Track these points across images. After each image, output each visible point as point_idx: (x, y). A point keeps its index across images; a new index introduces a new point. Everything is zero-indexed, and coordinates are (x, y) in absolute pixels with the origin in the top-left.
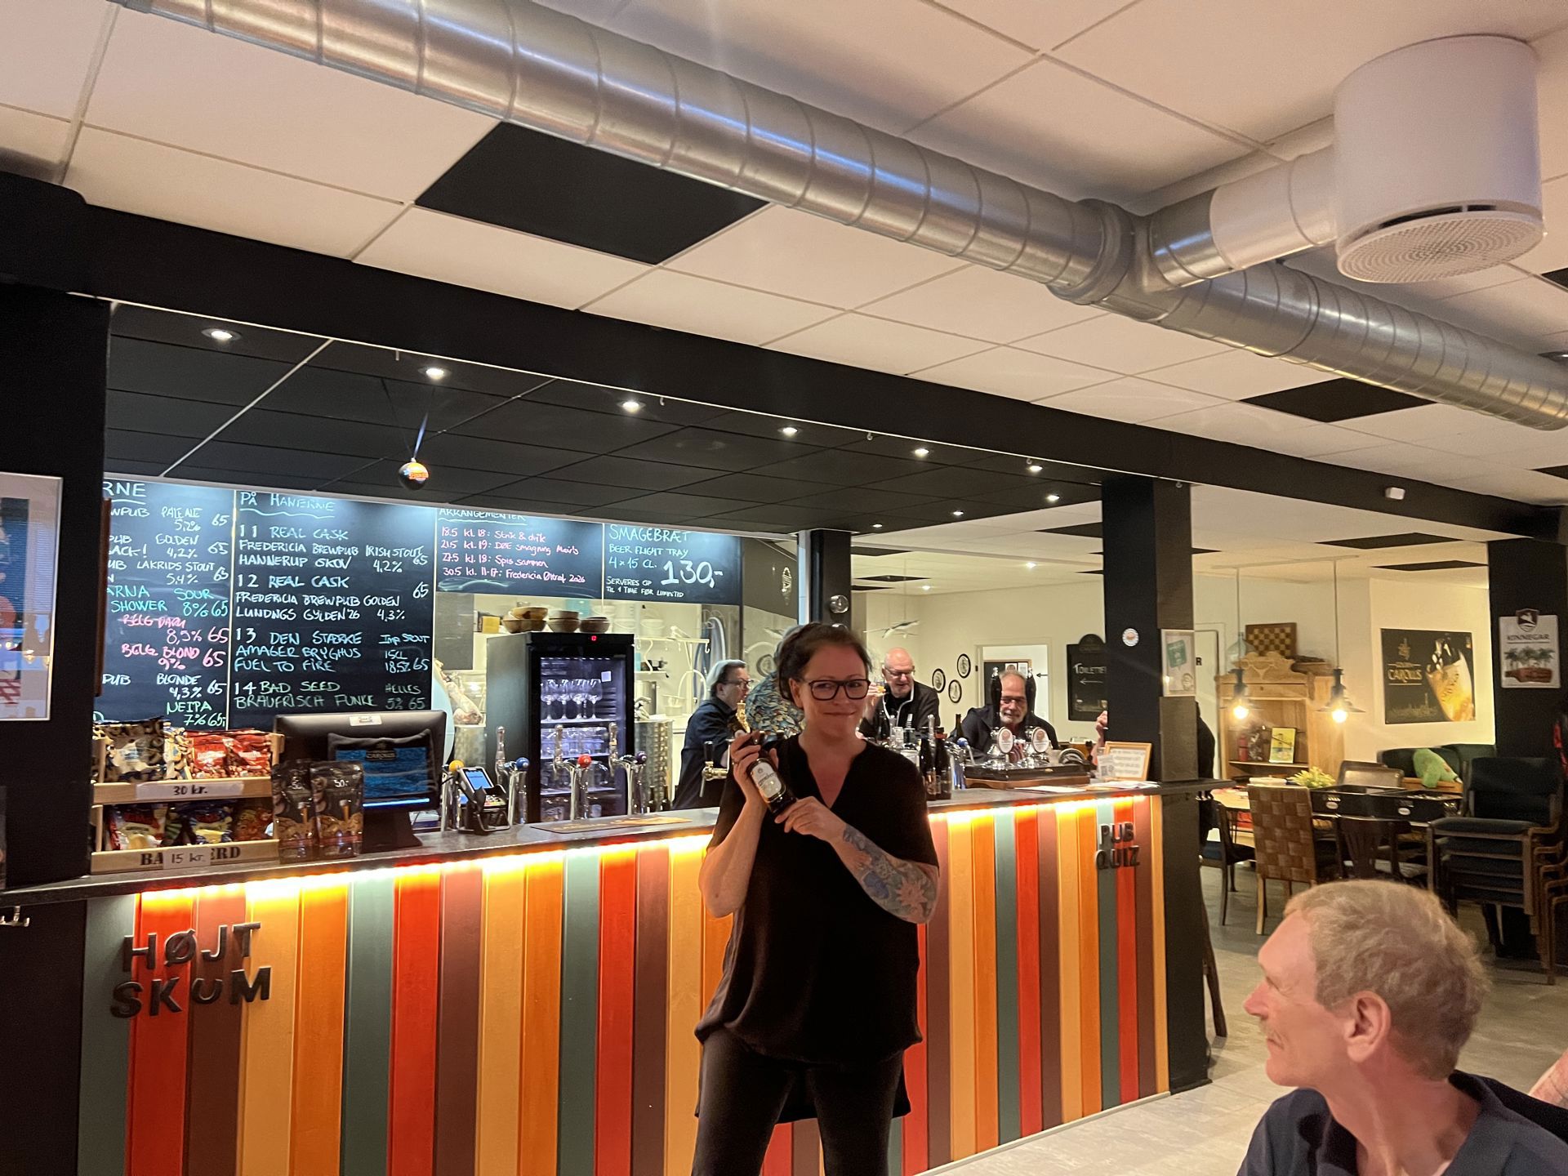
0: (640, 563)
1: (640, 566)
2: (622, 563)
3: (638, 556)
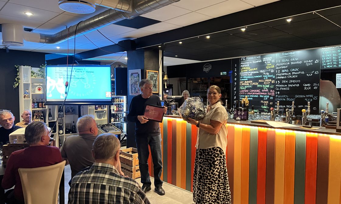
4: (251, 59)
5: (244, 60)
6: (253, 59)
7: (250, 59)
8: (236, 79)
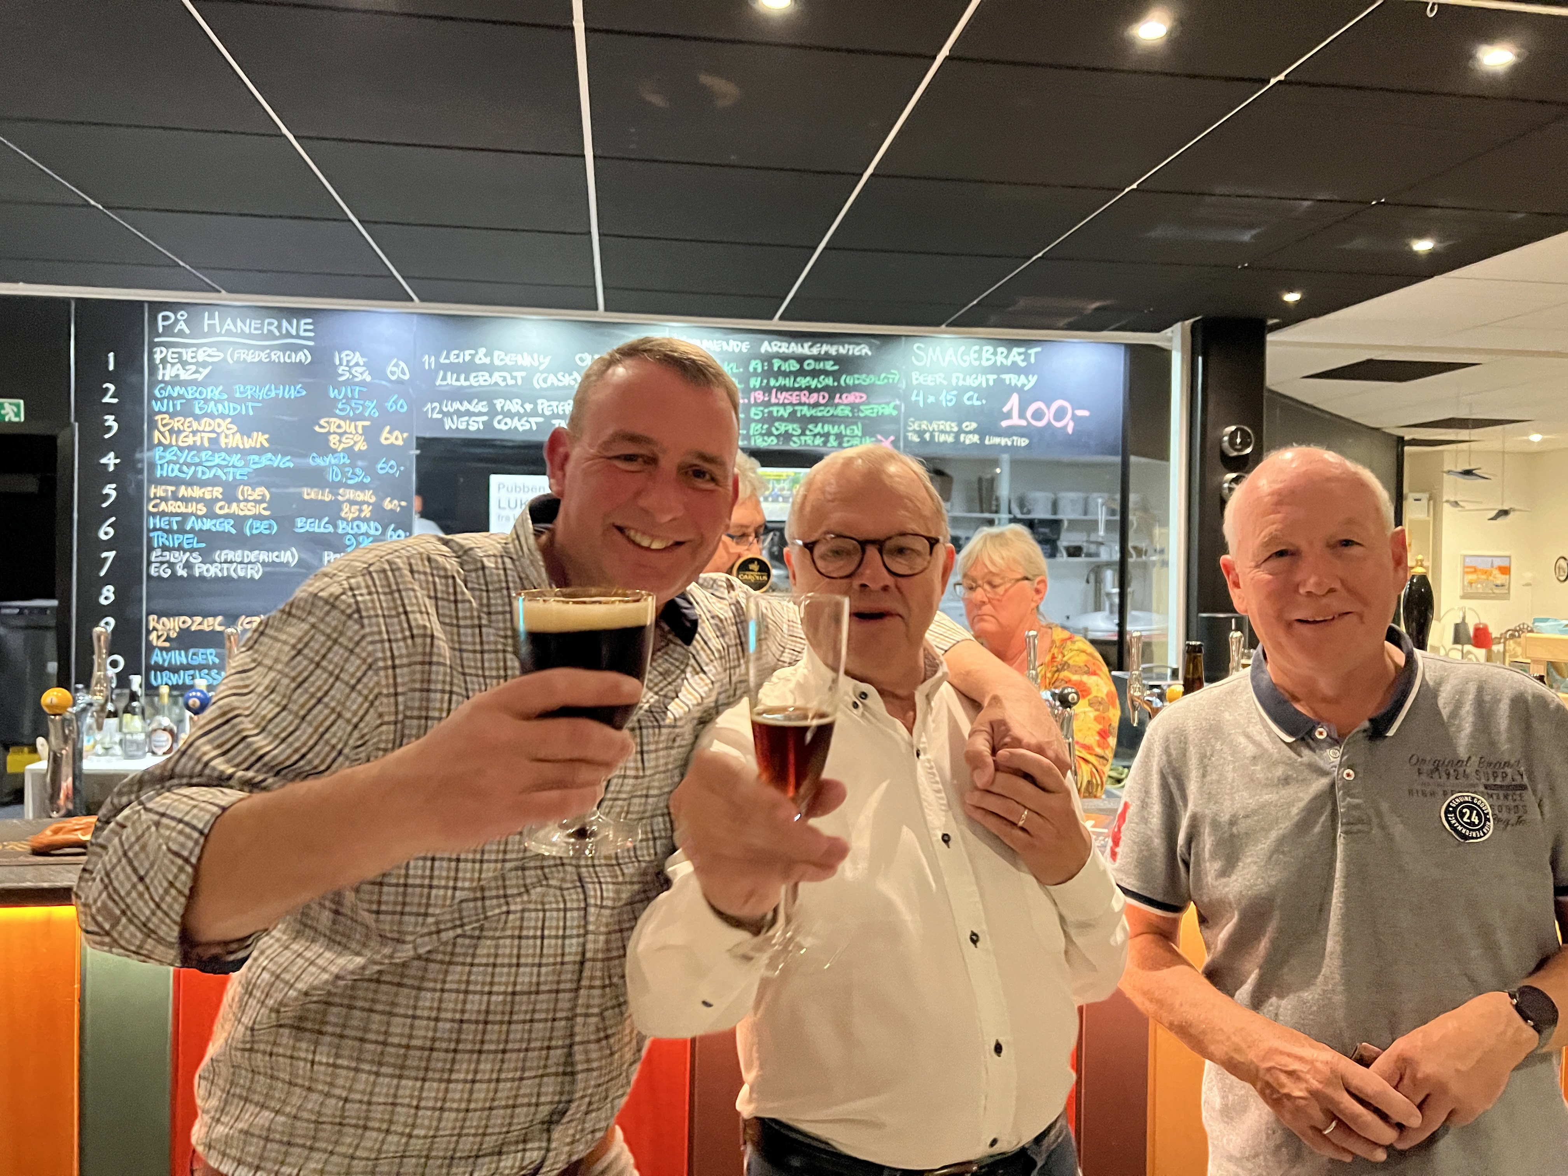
0: (959, 397)
1: (959, 404)
2: (931, 399)
3: (957, 388)
4: (242, 335)
5: (181, 334)
6: (251, 336)
7: (229, 333)
8: (110, 460)
